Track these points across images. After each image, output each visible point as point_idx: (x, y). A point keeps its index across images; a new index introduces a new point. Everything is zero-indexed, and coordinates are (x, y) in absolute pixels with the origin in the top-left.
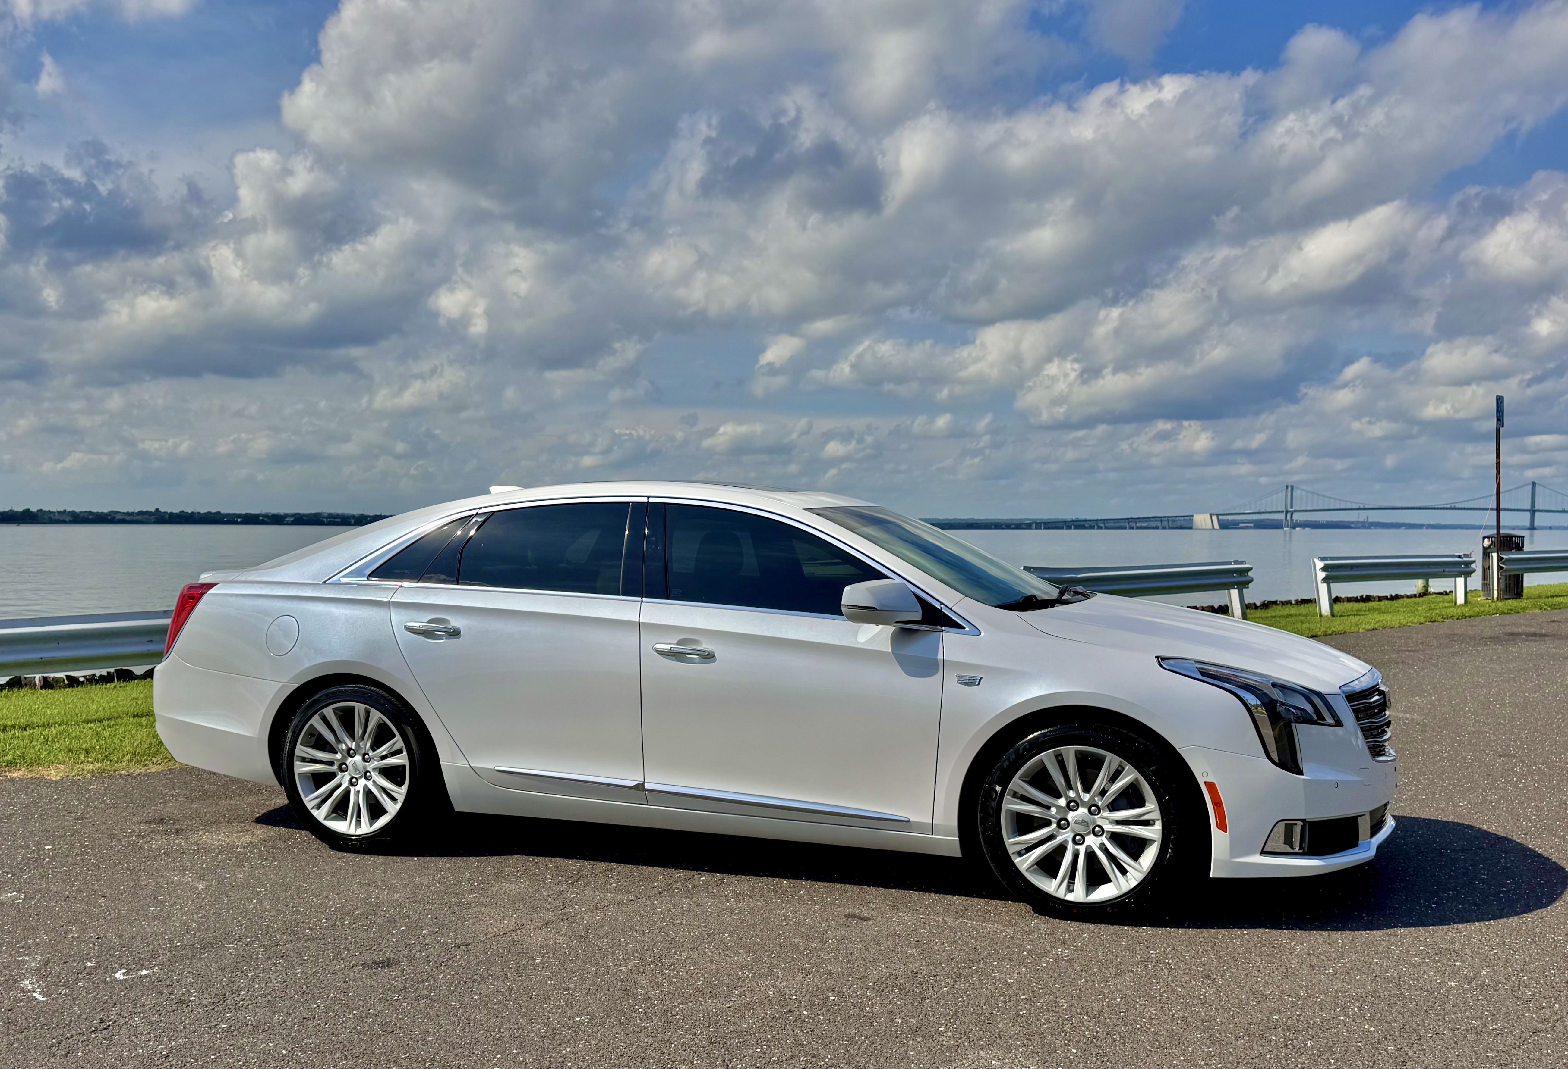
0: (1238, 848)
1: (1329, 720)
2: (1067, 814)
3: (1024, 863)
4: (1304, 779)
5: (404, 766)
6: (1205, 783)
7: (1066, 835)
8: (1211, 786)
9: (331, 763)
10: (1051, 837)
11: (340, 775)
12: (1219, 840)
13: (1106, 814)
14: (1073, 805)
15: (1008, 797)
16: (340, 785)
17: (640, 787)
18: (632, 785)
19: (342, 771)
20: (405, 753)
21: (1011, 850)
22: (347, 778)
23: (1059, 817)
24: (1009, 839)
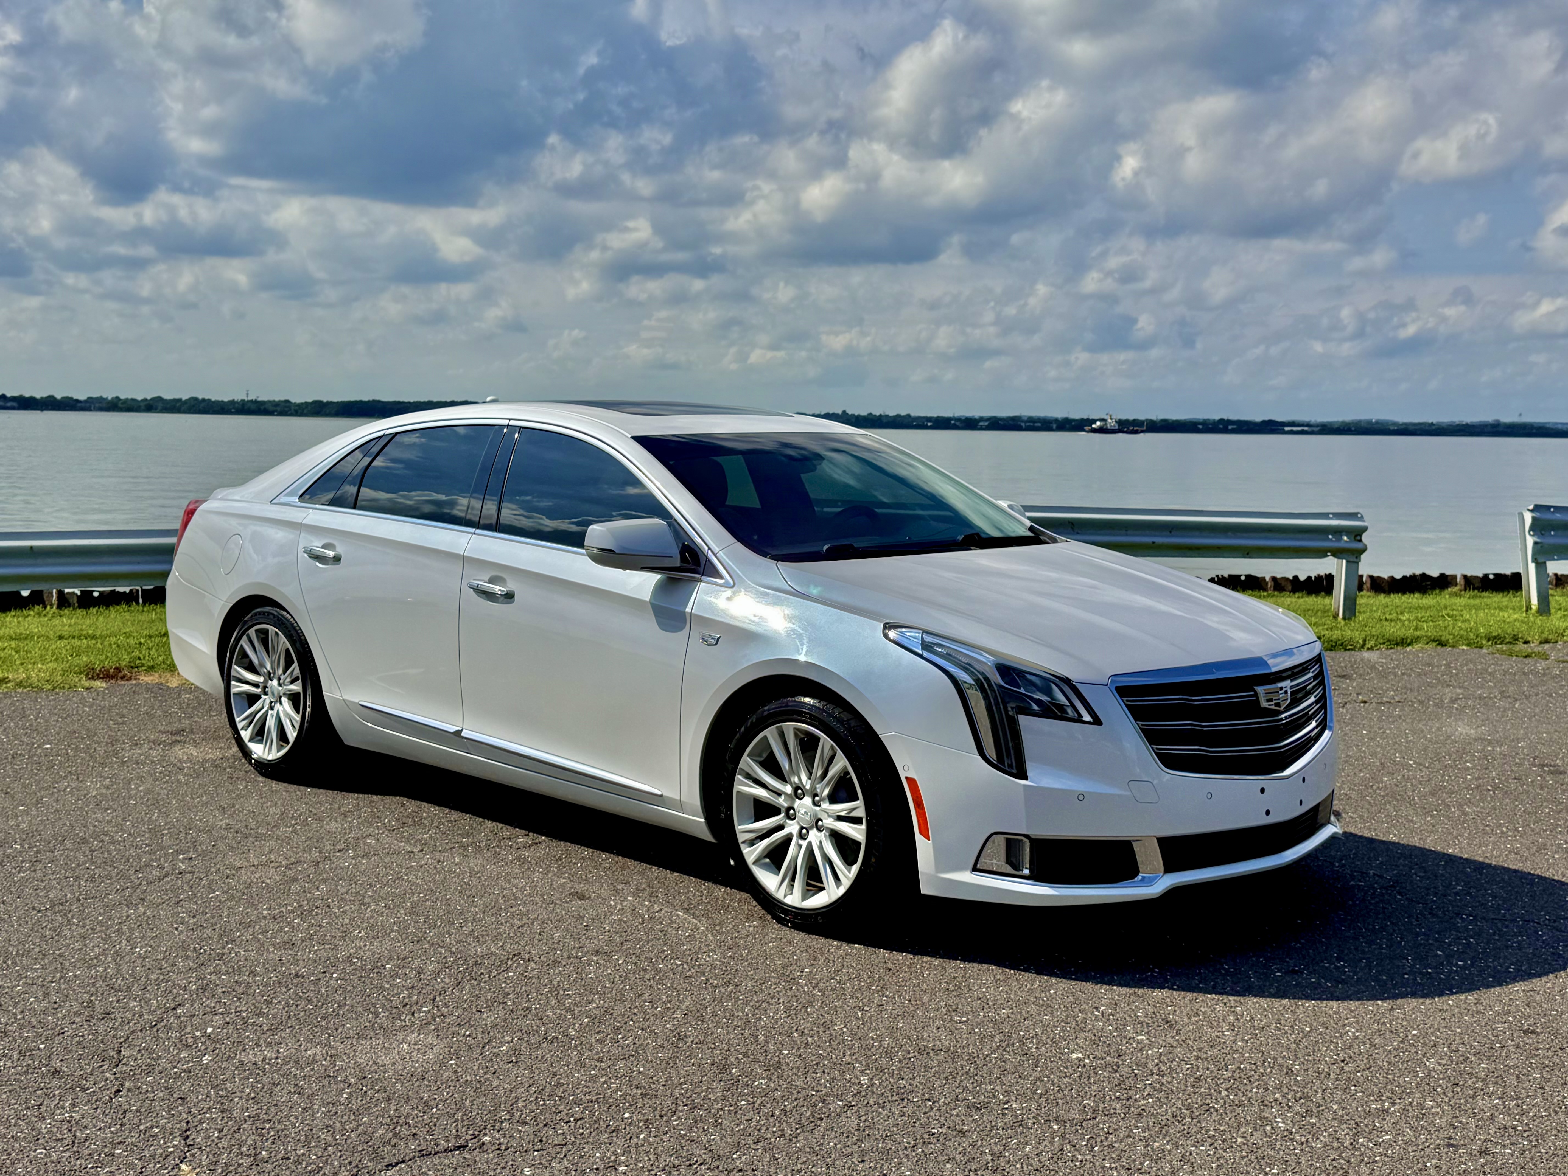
0: (944, 862)
1: (1087, 717)
2: (793, 802)
3: (751, 854)
4: (1024, 786)
5: (299, 693)
6: (907, 778)
7: (792, 828)
8: (911, 781)
9: (256, 685)
10: (780, 827)
11: (263, 697)
12: (924, 848)
13: (826, 805)
14: (798, 792)
15: (740, 777)
16: (262, 708)
17: (458, 733)
18: (452, 731)
19: (266, 694)
20: (300, 681)
21: (741, 838)
22: (268, 702)
23: (786, 805)
24: (739, 825)
